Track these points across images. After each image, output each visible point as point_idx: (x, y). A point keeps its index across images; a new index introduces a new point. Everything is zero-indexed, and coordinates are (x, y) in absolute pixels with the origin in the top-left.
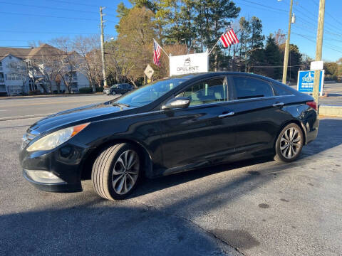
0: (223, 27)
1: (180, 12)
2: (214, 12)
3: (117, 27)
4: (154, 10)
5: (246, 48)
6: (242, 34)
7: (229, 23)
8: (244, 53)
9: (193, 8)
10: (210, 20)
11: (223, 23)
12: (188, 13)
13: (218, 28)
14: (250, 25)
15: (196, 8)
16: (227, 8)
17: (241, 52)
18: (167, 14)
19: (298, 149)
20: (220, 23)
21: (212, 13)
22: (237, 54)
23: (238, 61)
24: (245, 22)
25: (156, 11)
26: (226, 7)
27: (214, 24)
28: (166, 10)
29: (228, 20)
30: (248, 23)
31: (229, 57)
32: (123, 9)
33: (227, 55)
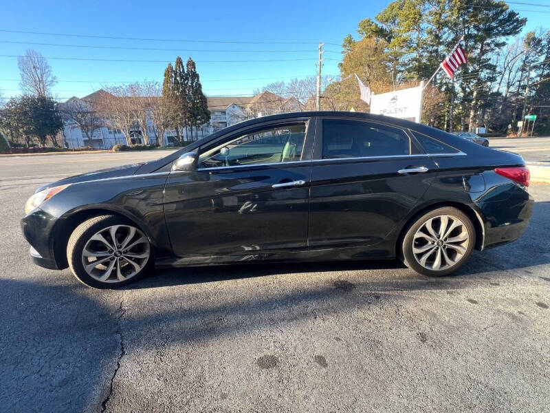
0: (492, 50)
1: (425, 36)
2: (478, 30)
3: (341, 65)
4: (390, 38)
5: (530, 79)
6: (527, 58)
7: (504, 44)
8: (524, 87)
9: (446, 29)
10: (471, 43)
11: (492, 46)
12: (437, 37)
13: (483, 52)
14: (544, 42)
15: (450, 28)
16: (502, 23)
17: (519, 86)
18: (404, 41)
19: (459, 257)
20: (488, 45)
21: (476, 32)
22: (512, 89)
23: (514, 99)
24: (534, 39)
25: (392, 40)
26: (501, 21)
27: (476, 48)
28: (405, 35)
29: (502, 39)
30: (540, 41)
31: (498, 94)
32: (350, 42)
33: (495, 90)
